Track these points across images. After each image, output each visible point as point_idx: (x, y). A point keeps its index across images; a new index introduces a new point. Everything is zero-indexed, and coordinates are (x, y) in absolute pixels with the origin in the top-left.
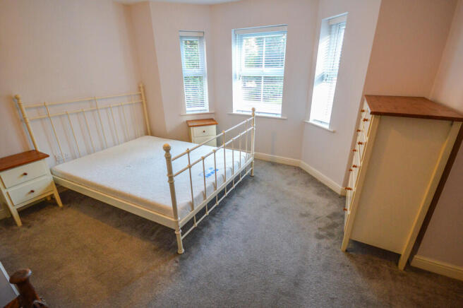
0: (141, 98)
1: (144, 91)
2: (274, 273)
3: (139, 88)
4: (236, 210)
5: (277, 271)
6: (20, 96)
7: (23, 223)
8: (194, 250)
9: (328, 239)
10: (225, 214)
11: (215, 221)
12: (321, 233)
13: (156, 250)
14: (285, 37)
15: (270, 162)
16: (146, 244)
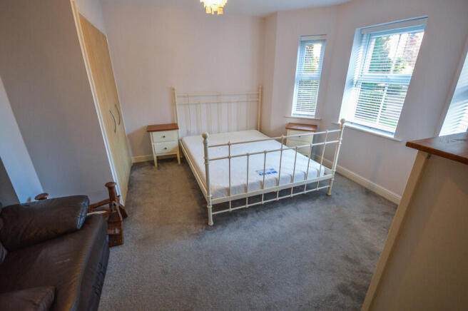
0: (258, 98)
1: (262, 92)
2: (260, 285)
3: (259, 88)
4: (281, 216)
5: (264, 285)
6: (176, 88)
7: (158, 166)
8: (219, 228)
9: (353, 299)
10: (268, 215)
11: (253, 217)
12: (351, 289)
13: (199, 214)
14: (423, 34)
15: (366, 189)
16: (197, 207)
